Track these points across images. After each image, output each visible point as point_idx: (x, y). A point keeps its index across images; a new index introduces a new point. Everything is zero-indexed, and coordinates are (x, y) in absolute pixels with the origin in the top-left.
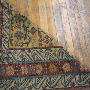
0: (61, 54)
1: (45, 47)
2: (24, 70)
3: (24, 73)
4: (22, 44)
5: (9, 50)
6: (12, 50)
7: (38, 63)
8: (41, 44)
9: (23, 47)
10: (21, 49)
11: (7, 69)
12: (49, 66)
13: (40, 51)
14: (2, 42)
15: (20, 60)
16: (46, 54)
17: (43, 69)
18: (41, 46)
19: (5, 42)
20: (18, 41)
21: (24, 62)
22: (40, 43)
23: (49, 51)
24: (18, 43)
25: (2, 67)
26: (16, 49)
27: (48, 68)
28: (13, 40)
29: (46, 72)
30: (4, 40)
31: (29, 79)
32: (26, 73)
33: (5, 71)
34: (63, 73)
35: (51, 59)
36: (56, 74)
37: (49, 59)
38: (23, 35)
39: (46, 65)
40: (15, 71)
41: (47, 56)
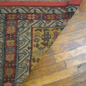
0: (21, 81)
1: (31, 66)
2: (10, 43)
3: (8, 42)
4: (36, 40)
5: (31, 28)
6: (31, 30)
7: (16, 57)
8: (34, 61)
9: (33, 42)
10: (32, 40)
11: (13, 27)
12: (12, 69)
13: (28, 59)
14: (41, 20)
15: (21, 39)
16: (24, 66)
17: (10, 62)
18: (32, 60)
19: (40, 24)
20: (40, 37)
21: (18, 42)
22: (36, 60)
23: (26, 69)
24: (38, 36)
25: (15, 22)
26: (32, 35)
27: (10, 67)
28: (41, 32)
29: (6, 65)
30: (43, 22)
31: (2, 47)
32: (8, 44)
33: (11, 25)
34: (3, 82)
35: (19, 71)
36: (3, 74)
37: (19, 69)
38: (46, 41)
39: (13, 65)
40: (11, 34)
41: (22, 67)
